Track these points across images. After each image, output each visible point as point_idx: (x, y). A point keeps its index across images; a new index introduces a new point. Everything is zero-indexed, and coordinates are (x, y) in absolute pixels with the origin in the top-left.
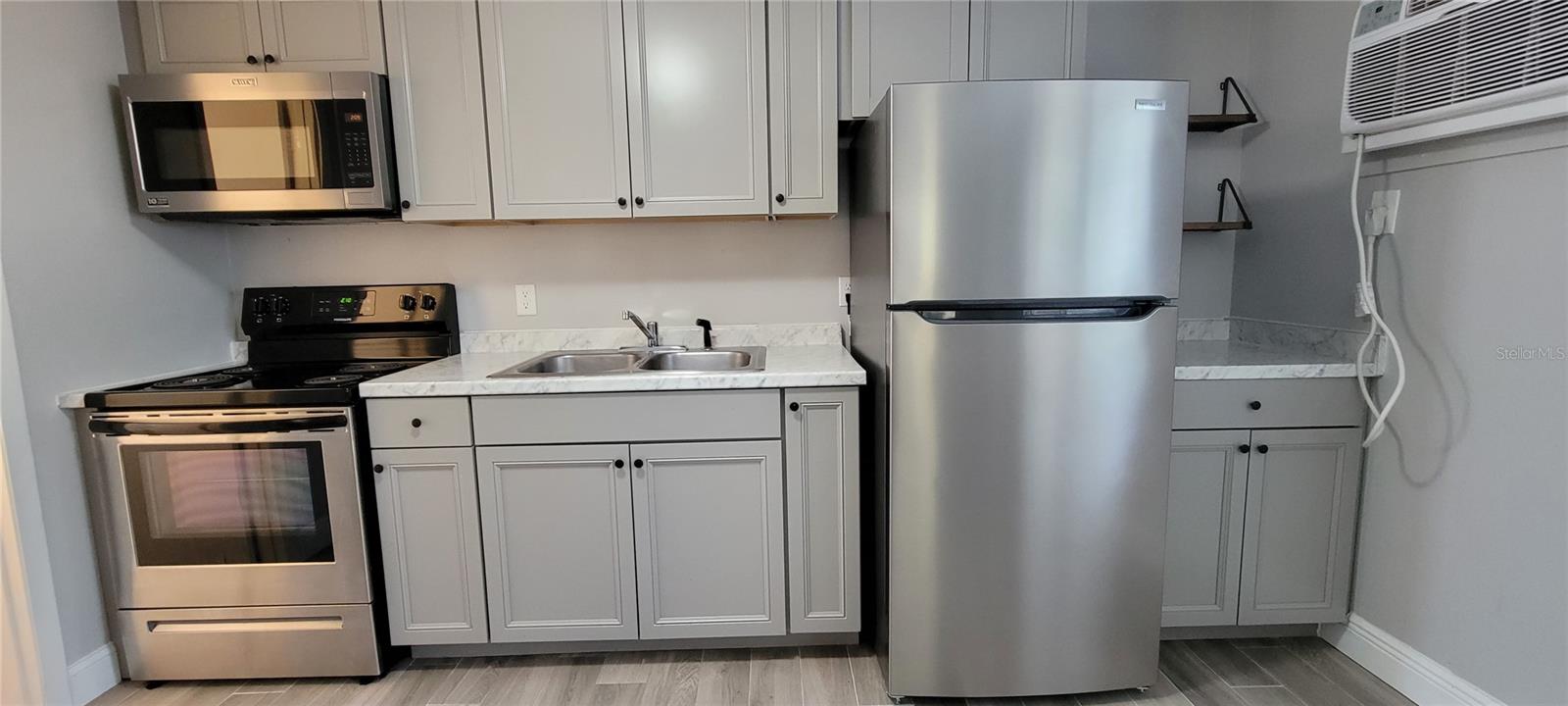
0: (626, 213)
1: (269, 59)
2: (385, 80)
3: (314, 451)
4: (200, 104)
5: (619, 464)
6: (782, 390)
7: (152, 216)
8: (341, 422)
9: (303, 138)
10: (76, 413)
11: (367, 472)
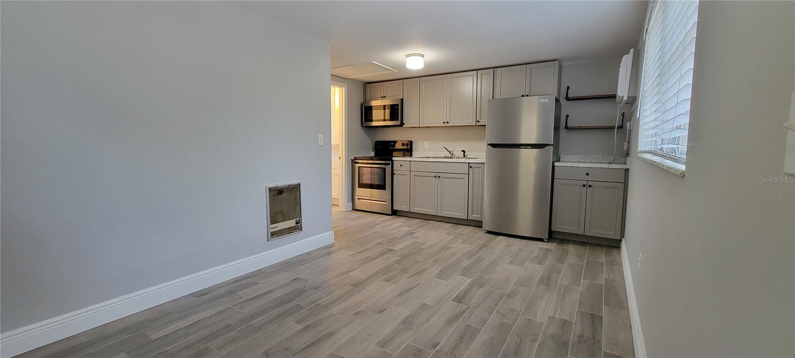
0: (445, 125)
1: (384, 97)
2: (402, 100)
3: (385, 169)
4: (372, 107)
5: (435, 177)
6: (469, 163)
7: (364, 127)
8: (389, 164)
9: (388, 111)
10: (352, 160)
11: (393, 174)
